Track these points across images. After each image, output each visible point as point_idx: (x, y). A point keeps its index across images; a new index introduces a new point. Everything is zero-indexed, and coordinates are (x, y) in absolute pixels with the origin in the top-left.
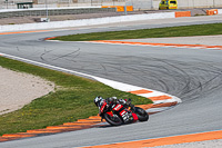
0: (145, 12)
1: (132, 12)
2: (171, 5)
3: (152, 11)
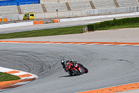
0: (15, 22)
1: (6, 22)
2: (31, 17)
3: (19, 21)
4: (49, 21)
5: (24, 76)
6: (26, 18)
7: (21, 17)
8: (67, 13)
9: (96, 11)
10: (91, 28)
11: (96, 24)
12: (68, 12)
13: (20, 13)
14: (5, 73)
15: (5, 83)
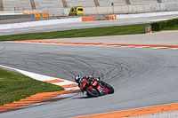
0: (58, 17)
1: (47, 18)
2: (79, 12)
3: (64, 17)
4: (102, 17)
5: (69, 86)
6: (73, 14)
7: (67, 11)
8: (126, 8)
9: (163, 6)
10: (156, 27)
11: (162, 23)
12: (127, 6)
13: (66, 7)
14: (45, 82)
15: (44, 94)
